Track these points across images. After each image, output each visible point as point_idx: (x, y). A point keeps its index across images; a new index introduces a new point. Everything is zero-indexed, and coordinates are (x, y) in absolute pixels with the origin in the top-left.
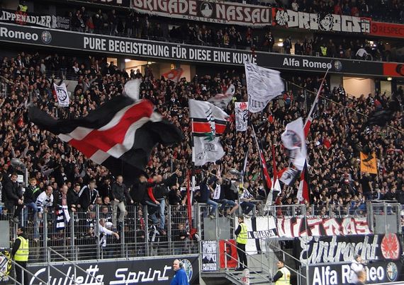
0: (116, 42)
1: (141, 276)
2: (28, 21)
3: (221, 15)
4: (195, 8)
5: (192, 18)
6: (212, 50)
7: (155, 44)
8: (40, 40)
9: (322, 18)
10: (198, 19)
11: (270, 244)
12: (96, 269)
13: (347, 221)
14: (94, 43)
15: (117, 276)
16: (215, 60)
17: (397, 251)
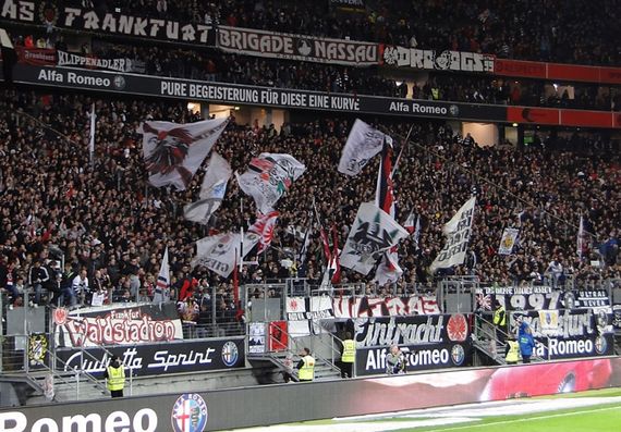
0: (199, 86)
1: (182, 359)
2: (99, 65)
3: (321, 53)
4: (290, 46)
5: (288, 57)
6: (308, 94)
7: (243, 88)
8: (112, 85)
9: (438, 55)
10: (294, 58)
11: (324, 324)
12: (134, 352)
13: (413, 300)
14: (172, 88)
15: (156, 359)
16: (311, 105)
17: (465, 333)
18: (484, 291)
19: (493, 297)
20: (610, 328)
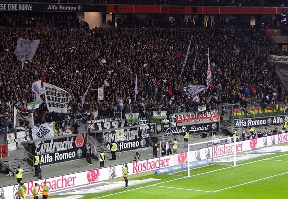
6: (7, 4)
11: (23, 144)
16: (8, 9)
17: (83, 143)
18: (92, 122)
19: (96, 124)
20: (147, 135)
